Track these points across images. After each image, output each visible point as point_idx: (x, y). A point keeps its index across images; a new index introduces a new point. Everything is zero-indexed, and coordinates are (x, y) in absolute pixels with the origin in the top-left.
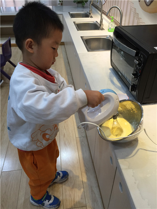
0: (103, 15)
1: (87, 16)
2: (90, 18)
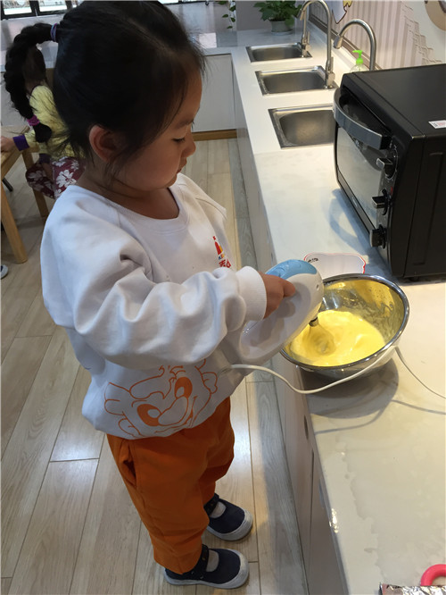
1: (296, 53)
2: (304, 59)
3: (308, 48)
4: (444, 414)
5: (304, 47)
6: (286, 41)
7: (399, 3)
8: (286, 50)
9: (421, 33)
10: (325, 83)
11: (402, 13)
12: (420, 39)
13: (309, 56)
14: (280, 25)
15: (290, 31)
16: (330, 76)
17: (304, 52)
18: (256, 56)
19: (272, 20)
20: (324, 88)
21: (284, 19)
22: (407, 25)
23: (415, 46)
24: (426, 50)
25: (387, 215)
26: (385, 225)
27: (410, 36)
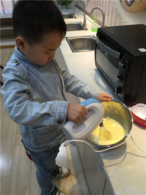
0: (86, 15)
1: (71, 17)
2: (74, 19)
3: (75, 15)
4: (145, 157)
5: (74, 15)
7: (109, 1)
8: (67, 15)
9: (119, 12)
10: (84, 28)
11: (111, 5)
12: (118, 14)
13: (75, 18)
14: (64, 6)
15: (67, 8)
16: (85, 26)
17: (74, 16)
19: (61, 4)
20: (83, 30)
21: (65, 4)
22: (113, 9)
23: (116, 17)
24: (121, 19)
25: (123, 83)
26: (122, 87)
27: (114, 13)
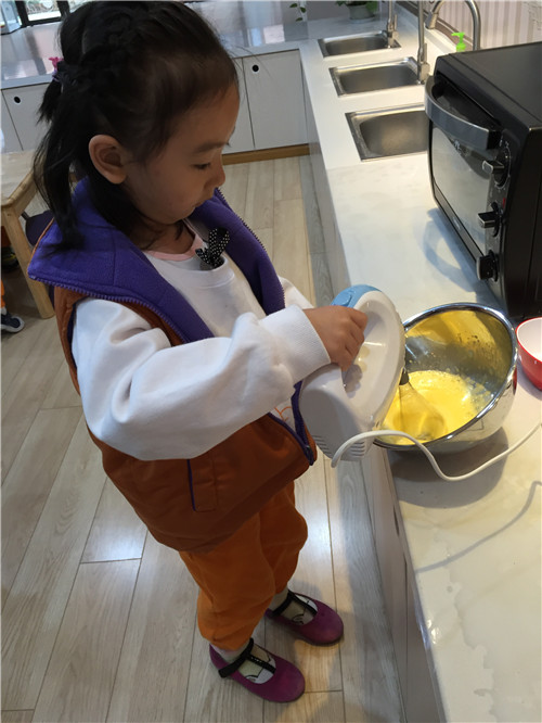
0: (428, 33)
1: (380, 43)
2: (391, 50)
3: (395, 36)
5: (390, 35)
6: (367, 30)
8: (367, 40)
10: (418, 77)
12: (538, 12)
14: (360, 10)
15: (373, 17)
16: (423, 68)
17: (391, 41)
18: (330, 50)
19: (349, 5)
20: (416, 84)
21: (364, 3)
26: (496, 251)
27: (525, 9)
